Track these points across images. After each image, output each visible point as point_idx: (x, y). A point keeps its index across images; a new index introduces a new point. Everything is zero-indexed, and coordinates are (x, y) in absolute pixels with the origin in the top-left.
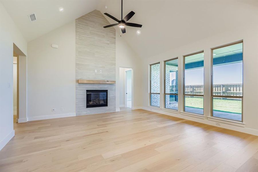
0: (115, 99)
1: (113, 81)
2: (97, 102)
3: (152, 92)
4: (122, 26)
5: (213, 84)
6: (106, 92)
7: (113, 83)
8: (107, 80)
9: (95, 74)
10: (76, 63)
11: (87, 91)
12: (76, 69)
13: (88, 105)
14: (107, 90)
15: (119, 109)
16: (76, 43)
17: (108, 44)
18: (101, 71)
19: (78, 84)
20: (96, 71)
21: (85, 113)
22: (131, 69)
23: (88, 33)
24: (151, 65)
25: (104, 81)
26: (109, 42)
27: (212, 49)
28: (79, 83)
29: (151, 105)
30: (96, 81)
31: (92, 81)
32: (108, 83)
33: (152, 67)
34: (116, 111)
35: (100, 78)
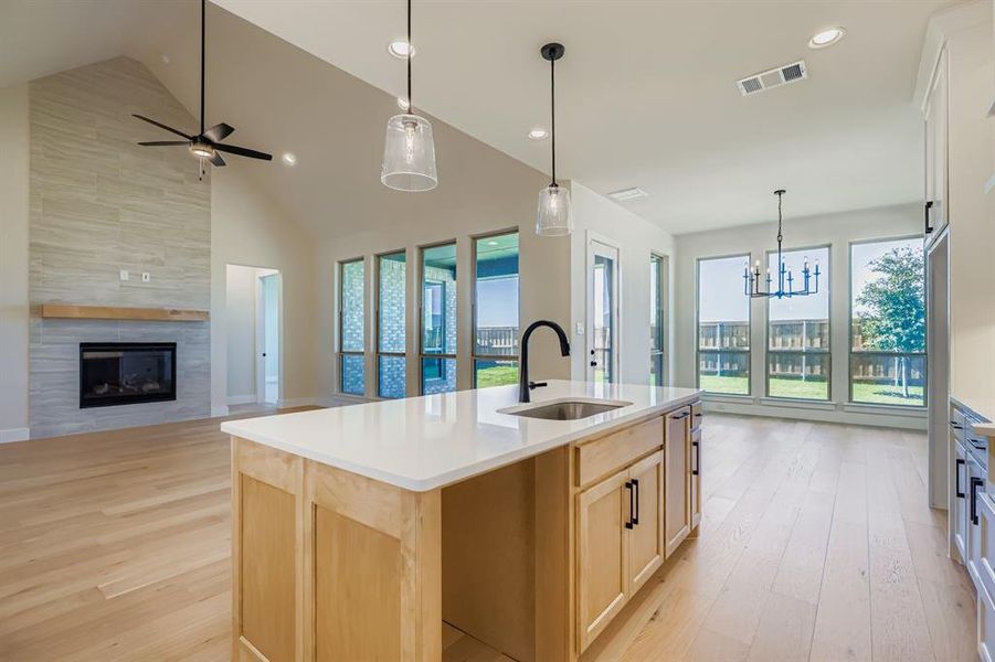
0: (208, 374)
1: (198, 312)
2: (128, 387)
3: (344, 350)
4: (203, 153)
5: (478, 326)
6: (168, 350)
7: (199, 319)
8: (172, 309)
9: (122, 286)
10: (31, 244)
11: (82, 345)
12: (33, 263)
13: (88, 396)
14: (175, 344)
15: (227, 409)
16: (31, 170)
17: (182, 182)
18: (148, 275)
19: (40, 321)
20: (124, 275)
21: (75, 425)
22: (276, 271)
23: (89, 136)
24: (342, 263)
25: (160, 311)
26: (180, 176)
27: (475, 239)
28: (44, 318)
29: (342, 389)
30: (125, 310)
31: (105, 309)
32: (176, 317)
33: (346, 271)
34: (213, 416)
35: (143, 300)
